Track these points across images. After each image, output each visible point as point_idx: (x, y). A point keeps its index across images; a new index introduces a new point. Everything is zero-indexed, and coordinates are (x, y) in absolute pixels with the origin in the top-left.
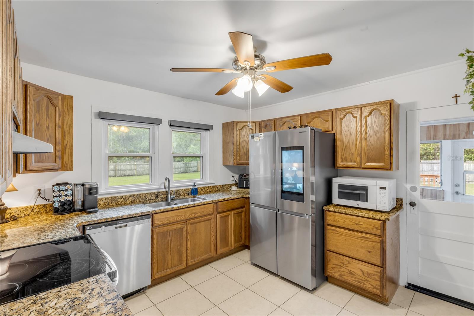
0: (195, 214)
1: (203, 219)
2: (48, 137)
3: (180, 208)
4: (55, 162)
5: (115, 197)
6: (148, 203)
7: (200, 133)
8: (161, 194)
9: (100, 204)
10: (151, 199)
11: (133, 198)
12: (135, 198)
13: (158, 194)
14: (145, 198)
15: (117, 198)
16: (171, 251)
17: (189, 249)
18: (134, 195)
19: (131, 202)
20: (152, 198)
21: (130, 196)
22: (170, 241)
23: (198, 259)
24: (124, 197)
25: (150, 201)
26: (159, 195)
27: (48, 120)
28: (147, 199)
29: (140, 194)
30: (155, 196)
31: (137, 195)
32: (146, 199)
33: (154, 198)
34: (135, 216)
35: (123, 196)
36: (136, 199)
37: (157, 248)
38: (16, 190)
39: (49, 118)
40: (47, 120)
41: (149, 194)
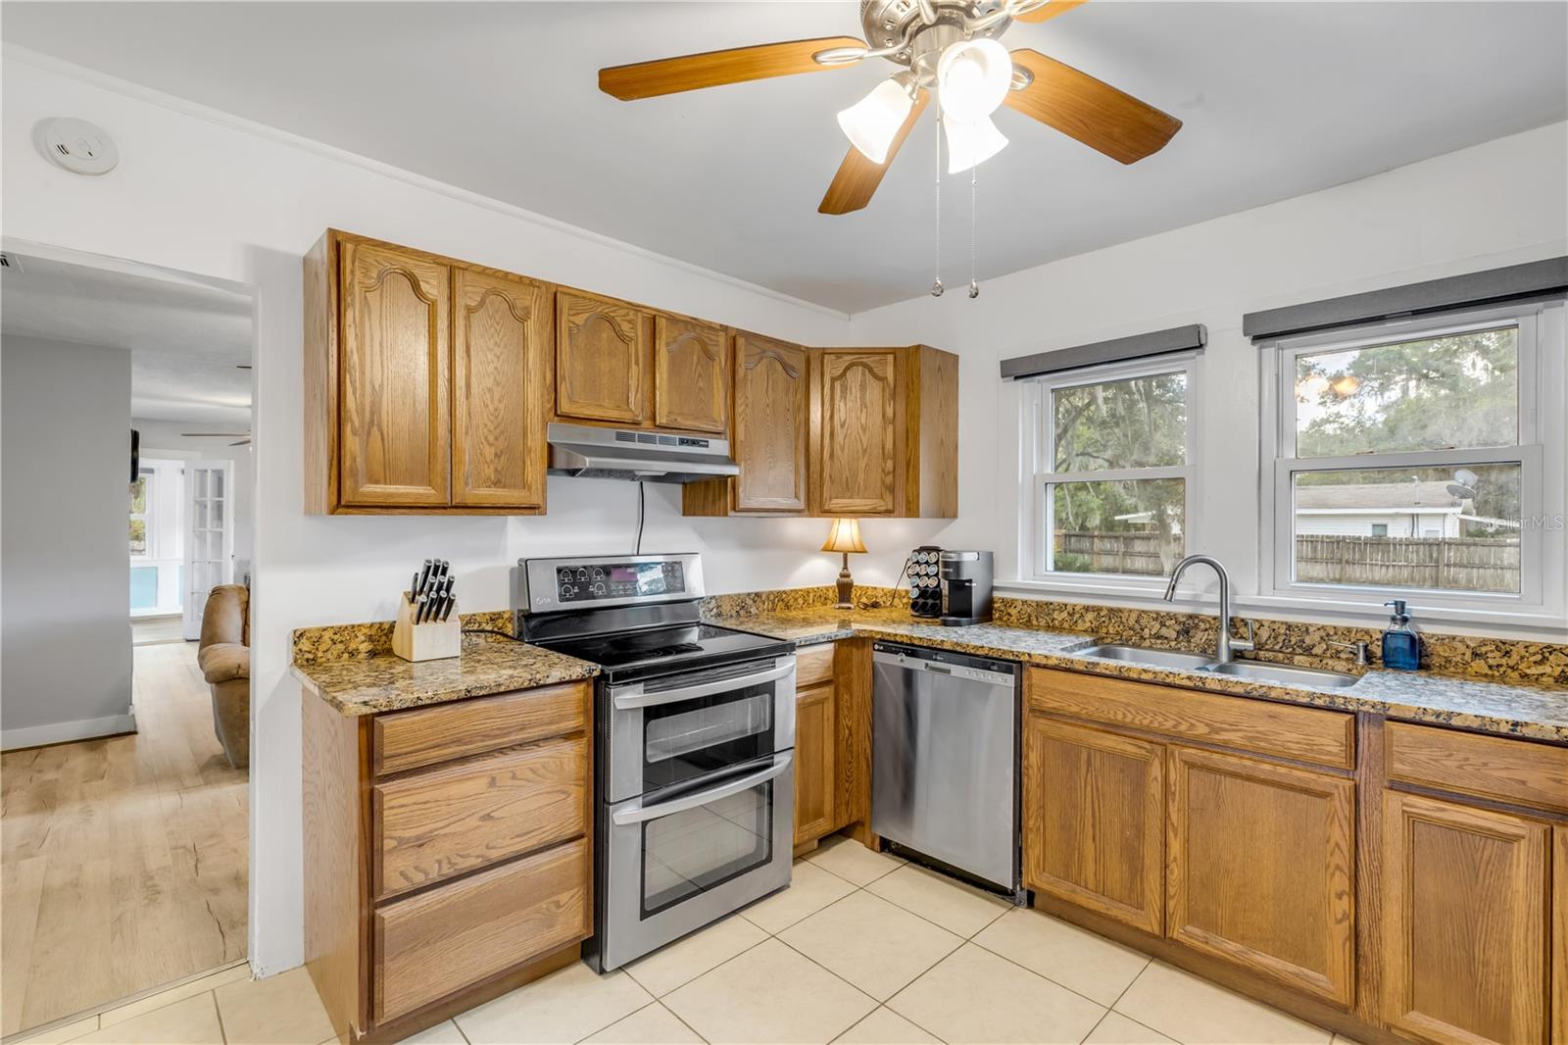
0: (1217, 731)
1: (1263, 771)
2: (865, 447)
3: (1126, 674)
4: (882, 498)
5: (1046, 604)
6: (1145, 648)
7: (1516, 326)
8: (1202, 626)
9: (1011, 616)
10: (1158, 637)
11: (1095, 619)
12: (1104, 619)
13: (1191, 622)
14: (1137, 627)
15: (1052, 606)
16: (1094, 826)
17: (1173, 866)
18: (1099, 609)
19: (1090, 630)
20: (1164, 632)
21: (1087, 609)
22: (1089, 788)
23: (1232, 946)
24: (1070, 609)
25: (1153, 641)
26: (1196, 626)
27: (864, 410)
28: (1147, 631)
29: (1120, 610)
30: (1178, 628)
31: (1111, 610)
32: (1143, 630)
33: (1174, 635)
34: (973, 651)
35: (1066, 605)
36: (1106, 624)
37: (1043, 785)
38: (866, 552)
39: (866, 407)
40: (861, 411)
41: (1155, 616)
